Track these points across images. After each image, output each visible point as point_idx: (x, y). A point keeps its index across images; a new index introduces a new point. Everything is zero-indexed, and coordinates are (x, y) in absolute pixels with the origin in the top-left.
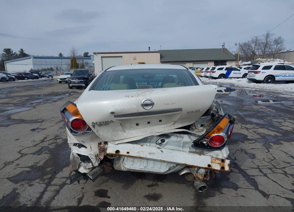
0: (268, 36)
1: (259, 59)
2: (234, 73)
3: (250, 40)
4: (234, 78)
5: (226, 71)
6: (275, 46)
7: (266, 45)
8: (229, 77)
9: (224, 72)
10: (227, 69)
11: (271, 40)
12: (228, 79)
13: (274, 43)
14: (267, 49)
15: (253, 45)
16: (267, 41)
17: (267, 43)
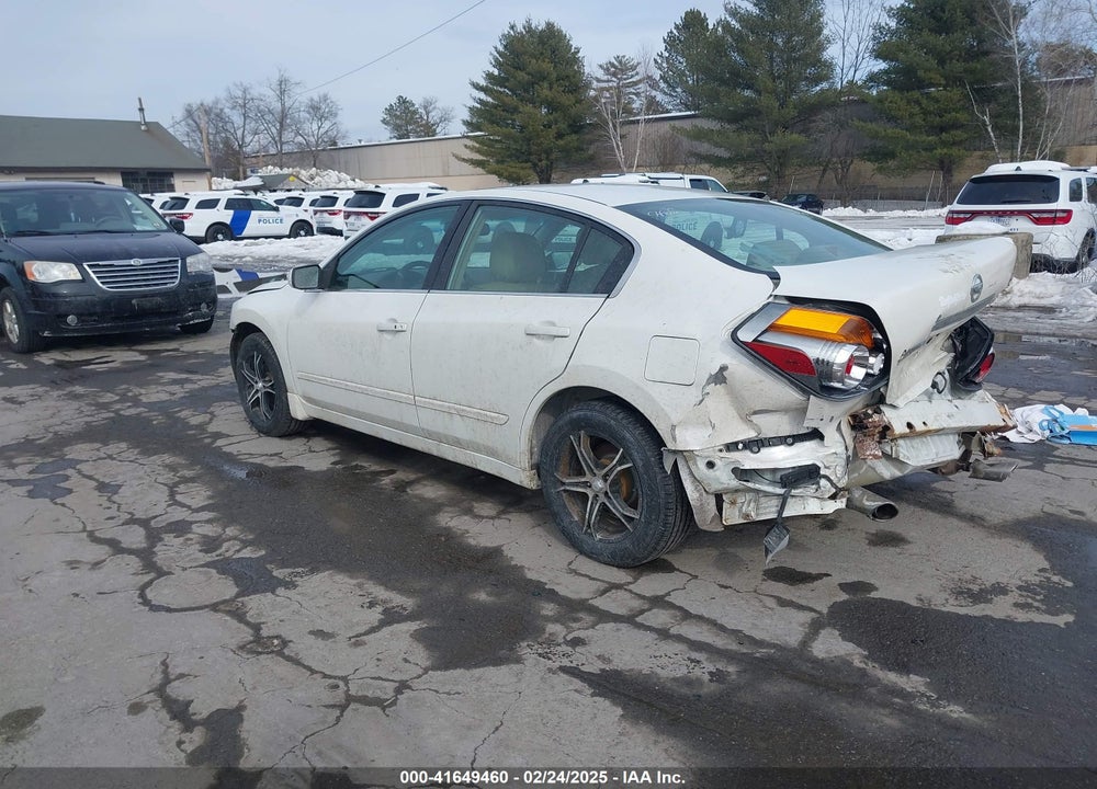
0: (283, 88)
1: (270, 167)
2: (260, 221)
3: (222, 95)
4: (266, 237)
5: (232, 212)
6: (315, 127)
7: (283, 119)
8: (245, 233)
9: (225, 216)
10: (230, 204)
11: (297, 104)
12: (246, 241)
13: (308, 116)
14: (288, 135)
15: (237, 119)
16: (283, 105)
17: (284, 115)
